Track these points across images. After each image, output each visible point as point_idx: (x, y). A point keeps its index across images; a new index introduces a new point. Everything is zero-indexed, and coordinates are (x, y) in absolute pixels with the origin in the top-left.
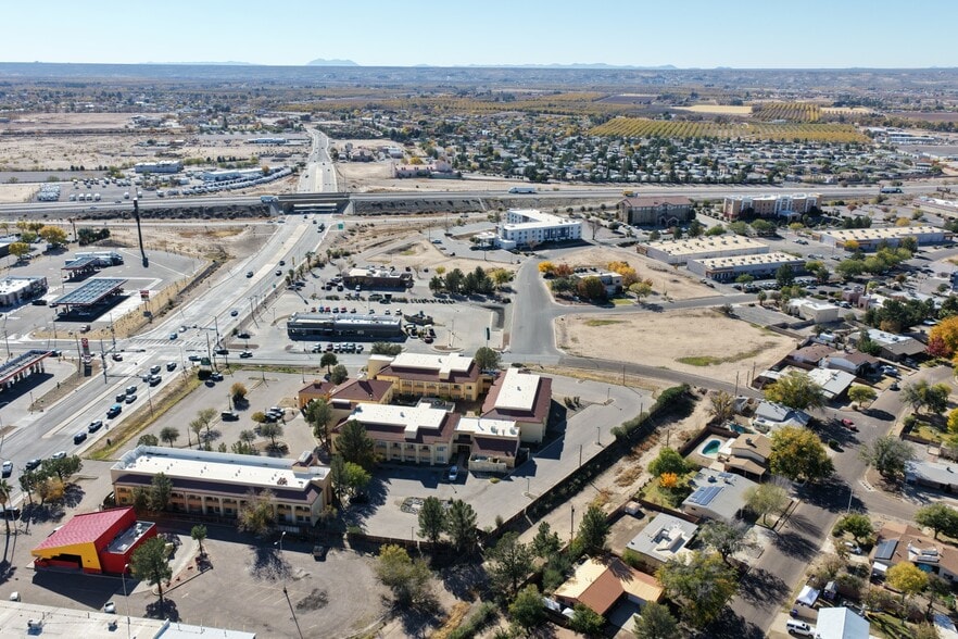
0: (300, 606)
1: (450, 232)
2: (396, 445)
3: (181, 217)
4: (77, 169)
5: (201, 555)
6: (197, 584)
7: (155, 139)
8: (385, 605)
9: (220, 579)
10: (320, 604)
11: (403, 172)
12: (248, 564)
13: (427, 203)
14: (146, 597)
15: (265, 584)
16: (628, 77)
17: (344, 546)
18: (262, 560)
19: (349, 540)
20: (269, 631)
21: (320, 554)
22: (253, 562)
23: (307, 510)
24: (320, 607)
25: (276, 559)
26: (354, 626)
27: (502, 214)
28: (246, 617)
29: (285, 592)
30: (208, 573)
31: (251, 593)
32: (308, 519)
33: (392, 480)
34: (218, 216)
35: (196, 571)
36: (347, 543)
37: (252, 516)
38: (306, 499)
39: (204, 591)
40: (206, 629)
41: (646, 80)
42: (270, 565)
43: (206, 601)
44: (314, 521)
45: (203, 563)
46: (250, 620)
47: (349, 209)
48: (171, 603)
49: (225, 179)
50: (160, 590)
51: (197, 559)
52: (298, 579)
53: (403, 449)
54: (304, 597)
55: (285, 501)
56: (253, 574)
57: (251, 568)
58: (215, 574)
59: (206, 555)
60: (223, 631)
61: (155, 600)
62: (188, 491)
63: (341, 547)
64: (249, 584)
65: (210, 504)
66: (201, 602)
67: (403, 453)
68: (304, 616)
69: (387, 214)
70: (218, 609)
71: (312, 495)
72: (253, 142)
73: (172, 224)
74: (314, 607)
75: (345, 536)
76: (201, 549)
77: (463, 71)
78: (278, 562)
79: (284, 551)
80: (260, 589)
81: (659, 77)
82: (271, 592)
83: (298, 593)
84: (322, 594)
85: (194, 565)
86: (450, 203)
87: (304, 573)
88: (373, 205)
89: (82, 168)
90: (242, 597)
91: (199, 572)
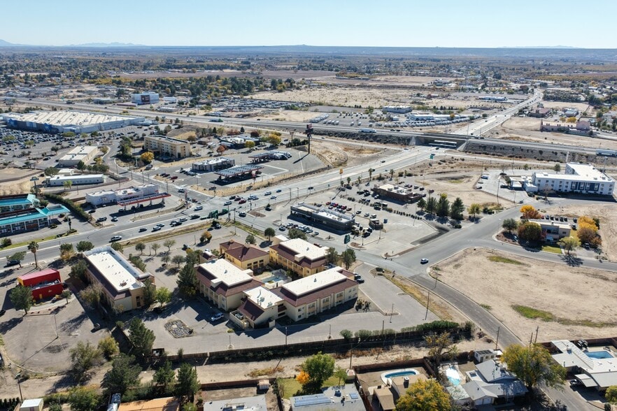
1: (505, 172)
3: (358, 139)
4: (358, 107)
7: (421, 93)
11: (548, 127)
13: (522, 150)
27: (562, 165)
34: (378, 141)
47: (462, 147)
49: (422, 119)
69: (486, 154)
72: (482, 99)
73: (347, 142)
86: (541, 152)
88: (480, 146)
89: (360, 107)
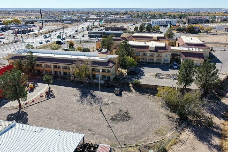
0: (112, 119)
2: (144, 54)
5: (49, 91)
6: (44, 104)
8: (172, 121)
9: (59, 102)
10: (126, 118)
12: (75, 96)
14: (10, 110)
15: (87, 106)
16: (167, 10)
17: (131, 90)
18: (84, 95)
19: (133, 87)
20: (93, 134)
21: (118, 93)
22: (79, 95)
23: (109, 71)
24: (127, 120)
25: (92, 95)
26: (156, 133)
28: (76, 124)
29: (101, 110)
30: (52, 99)
31: (78, 110)
32: (109, 77)
33: (145, 68)
35: (44, 98)
36: (132, 89)
37: (78, 71)
38: (108, 65)
39: (48, 108)
40: (44, 129)
41: (172, 10)
42: (89, 97)
43: (49, 113)
44: (112, 78)
45: (49, 94)
46: (78, 126)
47: (103, 21)
48: (26, 114)
50: (20, 106)
51: (46, 92)
52: (108, 104)
53: (148, 55)
54: (114, 114)
55: (96, 67)
56: (78, 101)
57: (78, 98)
58: (56, 100)
59: (51, 91)
60: (57, 131)
61: (15, 111)
62: (45, 63)
63: (129, 91)
64: (77, 106)
65: (56, 70)
66: (46, 114)
67: (148, 58)
68: (117, 125)
69: (114, 22)
70: (56, 118)
71: (110, 64)
72: (75, 15)
74: (123, 120)
75: (131, 85)
76: (49, 88)
77: (126, 9)
78: (94, 97)
79: (96, 91)
80: (84, 109)
81: (175, 10)
82: (92, 110)
83: (110, 112)
84: (125, 112)
85: (44, 95)
87: (110, 101)
90: (73, 112)
91: (46, 99)
